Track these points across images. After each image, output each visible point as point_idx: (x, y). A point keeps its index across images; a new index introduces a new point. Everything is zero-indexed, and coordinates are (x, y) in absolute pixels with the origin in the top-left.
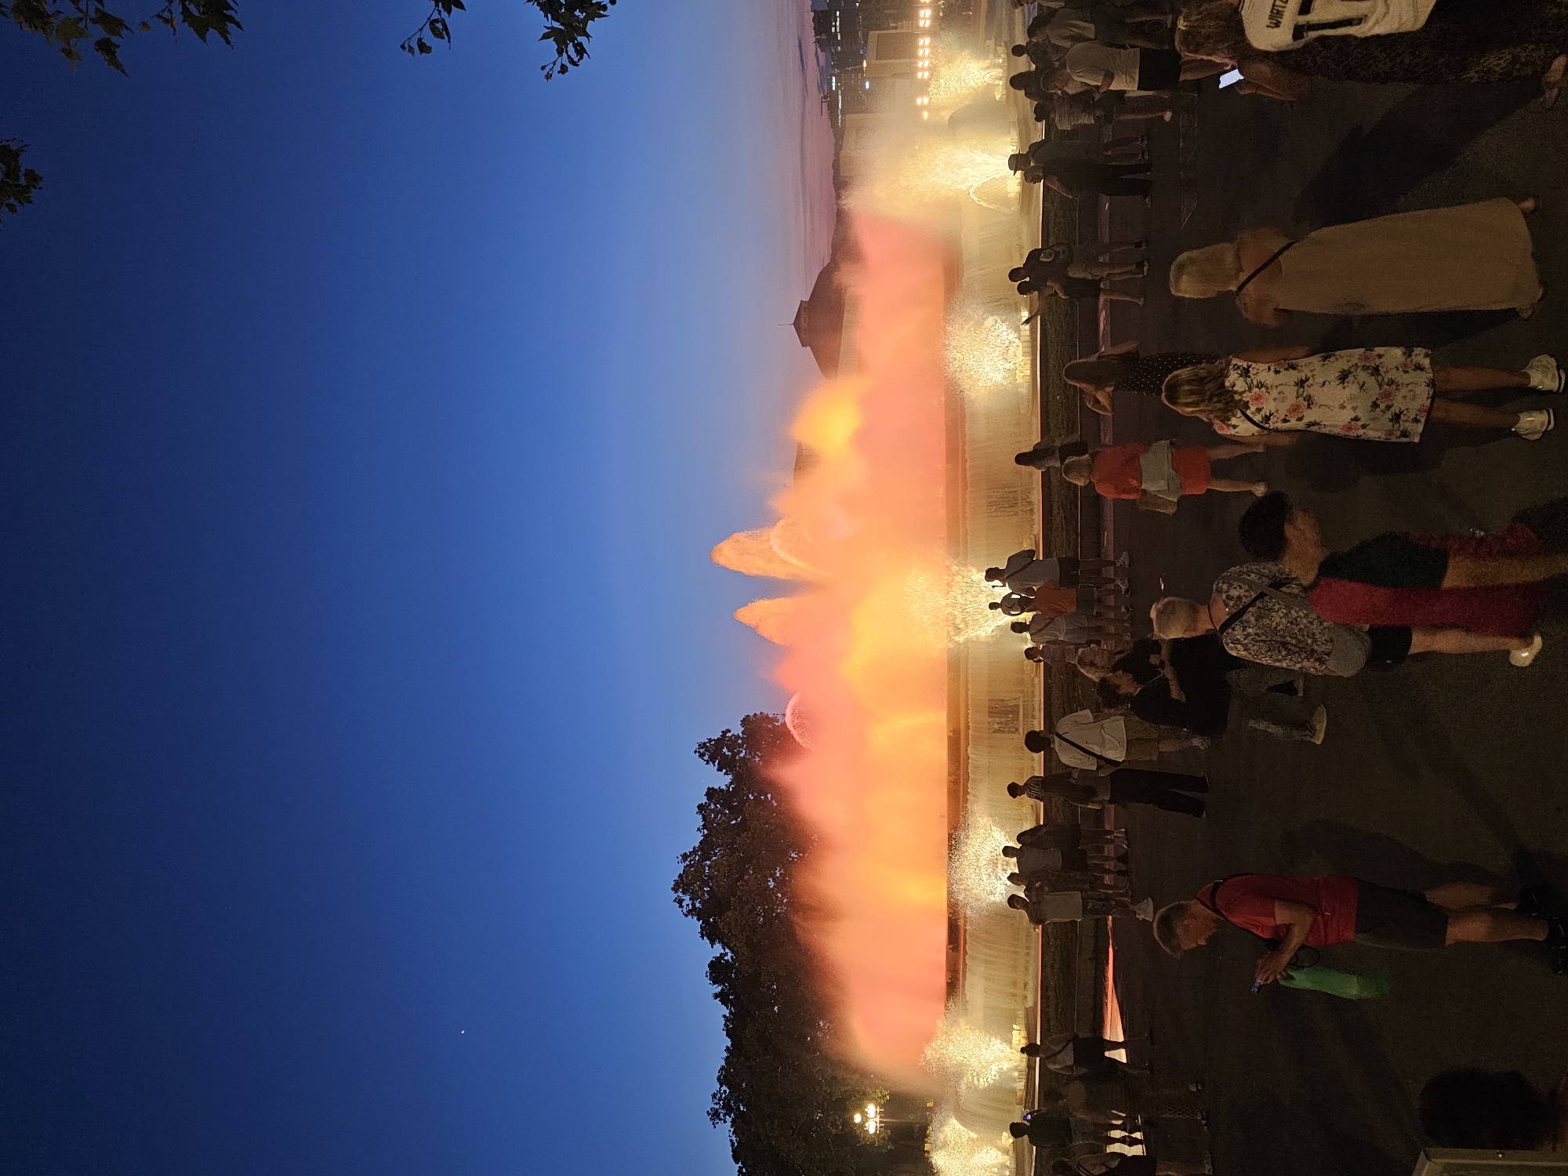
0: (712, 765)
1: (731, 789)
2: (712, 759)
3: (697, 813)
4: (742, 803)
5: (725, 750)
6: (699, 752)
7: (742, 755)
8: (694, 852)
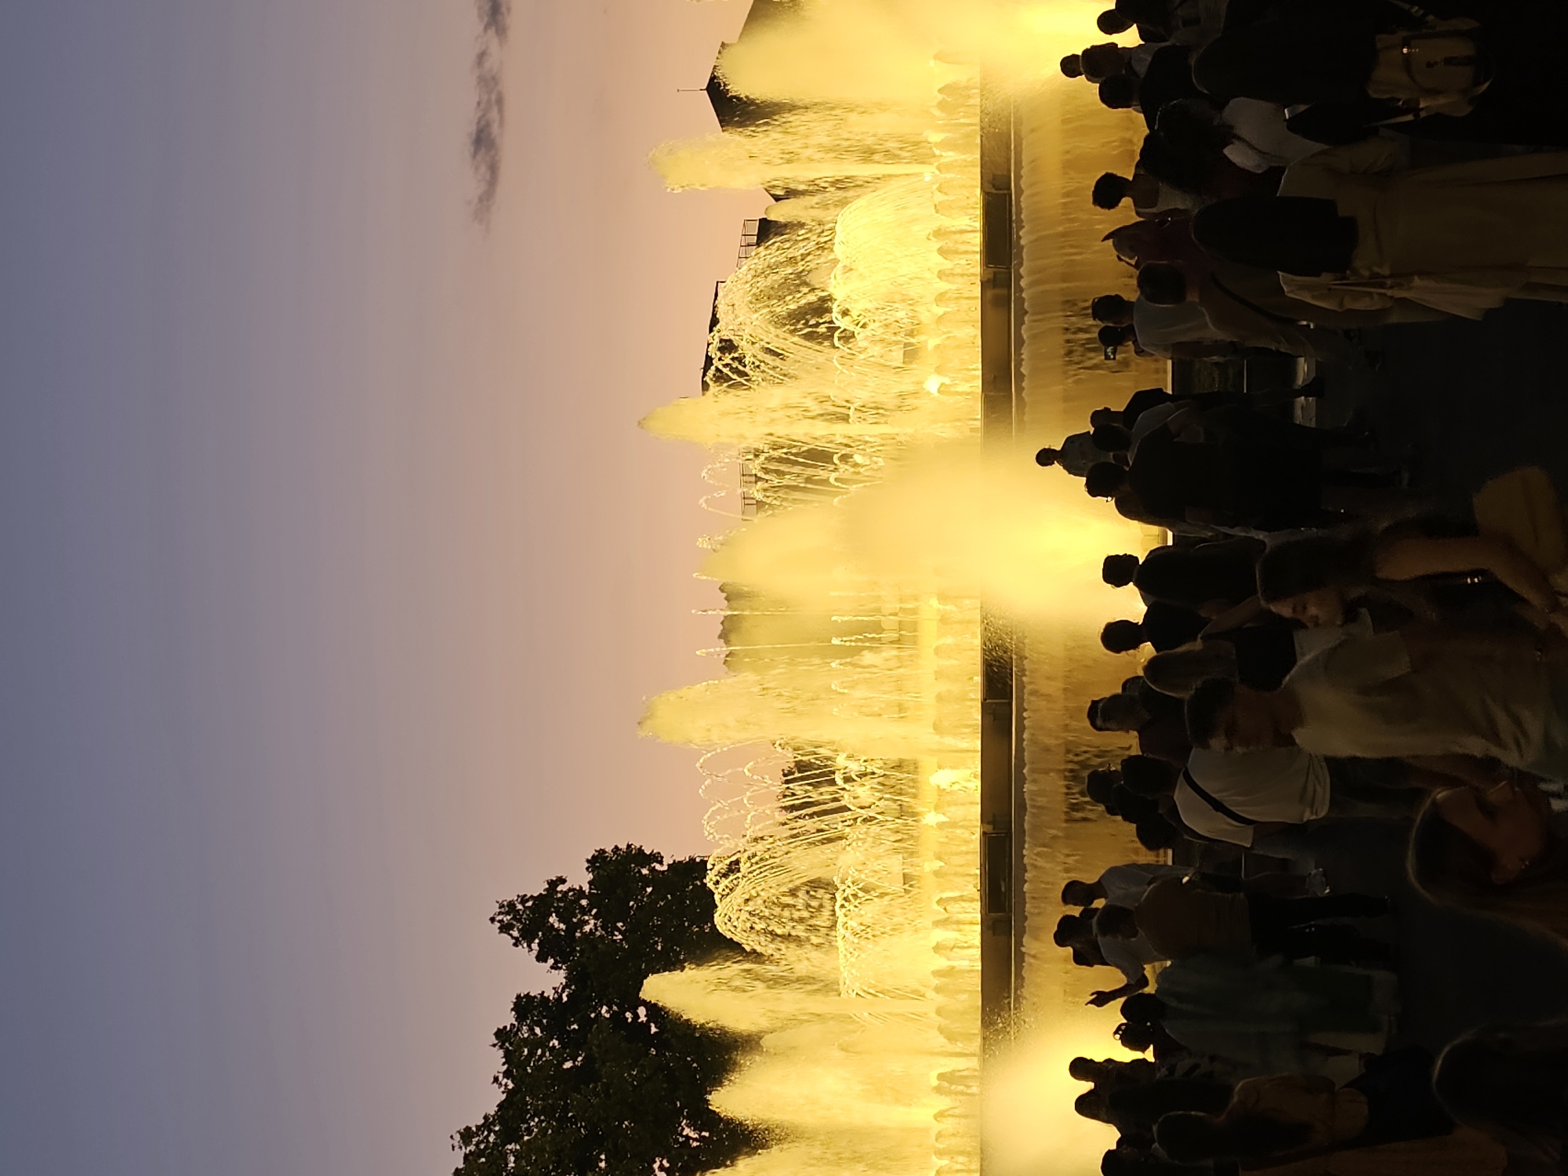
0: (527, 949)
1: (565, 999)
2: (527, 936)
3: (494, 1045)
4: (586, 1023)
5: (553, 919)
6: (499, 921)
7: (587, 928)
8: (487, 1123)
